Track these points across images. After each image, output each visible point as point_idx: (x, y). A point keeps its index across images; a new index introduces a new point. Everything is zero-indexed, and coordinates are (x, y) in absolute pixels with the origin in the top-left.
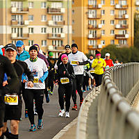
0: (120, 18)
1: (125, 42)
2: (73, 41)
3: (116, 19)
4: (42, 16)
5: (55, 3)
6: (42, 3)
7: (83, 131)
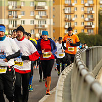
0: (88, 13)
1: (92, 31)
2: (54, 30)
3: (85, 14)
4: (31, 12)
5: (40, 2)
6: (31, 2)
7: (60, 96)
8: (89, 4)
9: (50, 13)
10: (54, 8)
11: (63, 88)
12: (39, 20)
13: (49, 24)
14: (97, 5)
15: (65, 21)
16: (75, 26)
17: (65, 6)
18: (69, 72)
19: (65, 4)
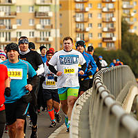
0: (107, 21)
1: (113, 45)
2: (61, 44)
3: (103, 22)
4: (30, 20)
5: (42, 7)
6: (30, 6)
7: (76, 134)
8: (108, 9)
9: (56, 21)
10: (61, 15)
12: (40, 31)
13: (54, 36)
14: (118, 9)
15: (76, 32)
16: (90, 38)
17: (76, 12)
18: (85, 101)
19: (76, 9)
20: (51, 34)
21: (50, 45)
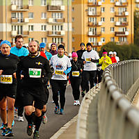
0: (120, 15)
1: (125, 39)
2: (73, 38)
3: (116, 16)
5: (55, 1)
6: (42, 0)
10: (73, 8)
11: (87, 117)
12: (53, 25)
13: (67, 30)
14: (131, 4)
15: (89, 26)
16: (103, 32)
17: (89, 6)
18: (94, 95)
19: (88, 3)
20: (63, 28)
21: (62, 39)
